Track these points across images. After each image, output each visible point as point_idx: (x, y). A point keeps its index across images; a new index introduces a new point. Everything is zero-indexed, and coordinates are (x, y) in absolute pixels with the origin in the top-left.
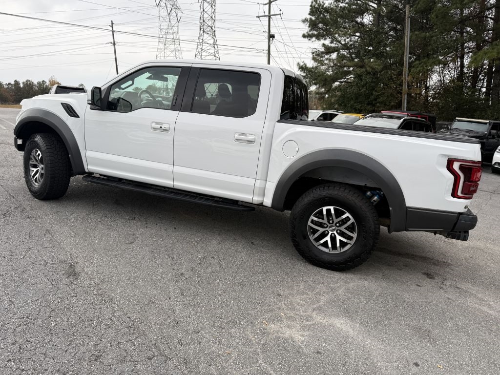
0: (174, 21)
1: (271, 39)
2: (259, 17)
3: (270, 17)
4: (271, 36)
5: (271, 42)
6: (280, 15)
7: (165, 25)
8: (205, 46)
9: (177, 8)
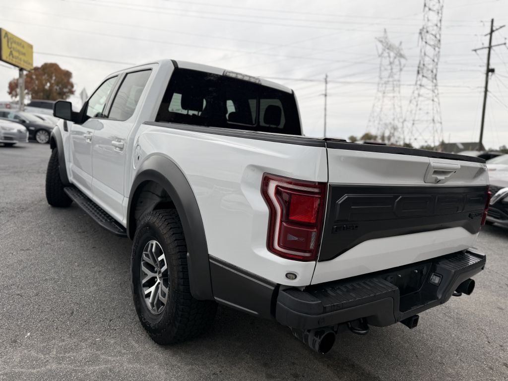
0: (396, 69)
1: (490, 74)
2: (475, 50)
3: (490, 48)
4: (490, 71)
5: (489, 77)
6: (505, 44)
7: (386, 74)
8: (423, 91)
9: (401, 56)
